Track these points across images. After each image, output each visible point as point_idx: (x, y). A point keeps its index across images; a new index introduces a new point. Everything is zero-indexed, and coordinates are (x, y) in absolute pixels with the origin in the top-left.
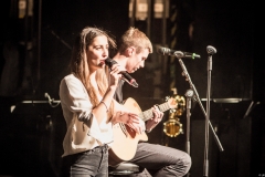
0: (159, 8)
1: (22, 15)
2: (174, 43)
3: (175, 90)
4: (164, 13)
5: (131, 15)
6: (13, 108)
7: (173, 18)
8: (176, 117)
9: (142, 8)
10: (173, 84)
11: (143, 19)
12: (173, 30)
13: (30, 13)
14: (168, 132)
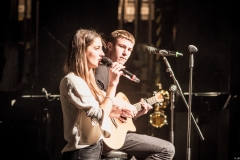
0: (145, 11)
1: (21, 18)
2: (158, 43)
3: (160, 85)
4: (149, 15)
5: (119, 18)
6: (13, 102)
7: (158, 21)
8: (161, 109)
9: (130, 11)
10: (158, 80)
11: (130, 21)
12: (158, 31)
13: (29, 16)
14: (154, 123)
